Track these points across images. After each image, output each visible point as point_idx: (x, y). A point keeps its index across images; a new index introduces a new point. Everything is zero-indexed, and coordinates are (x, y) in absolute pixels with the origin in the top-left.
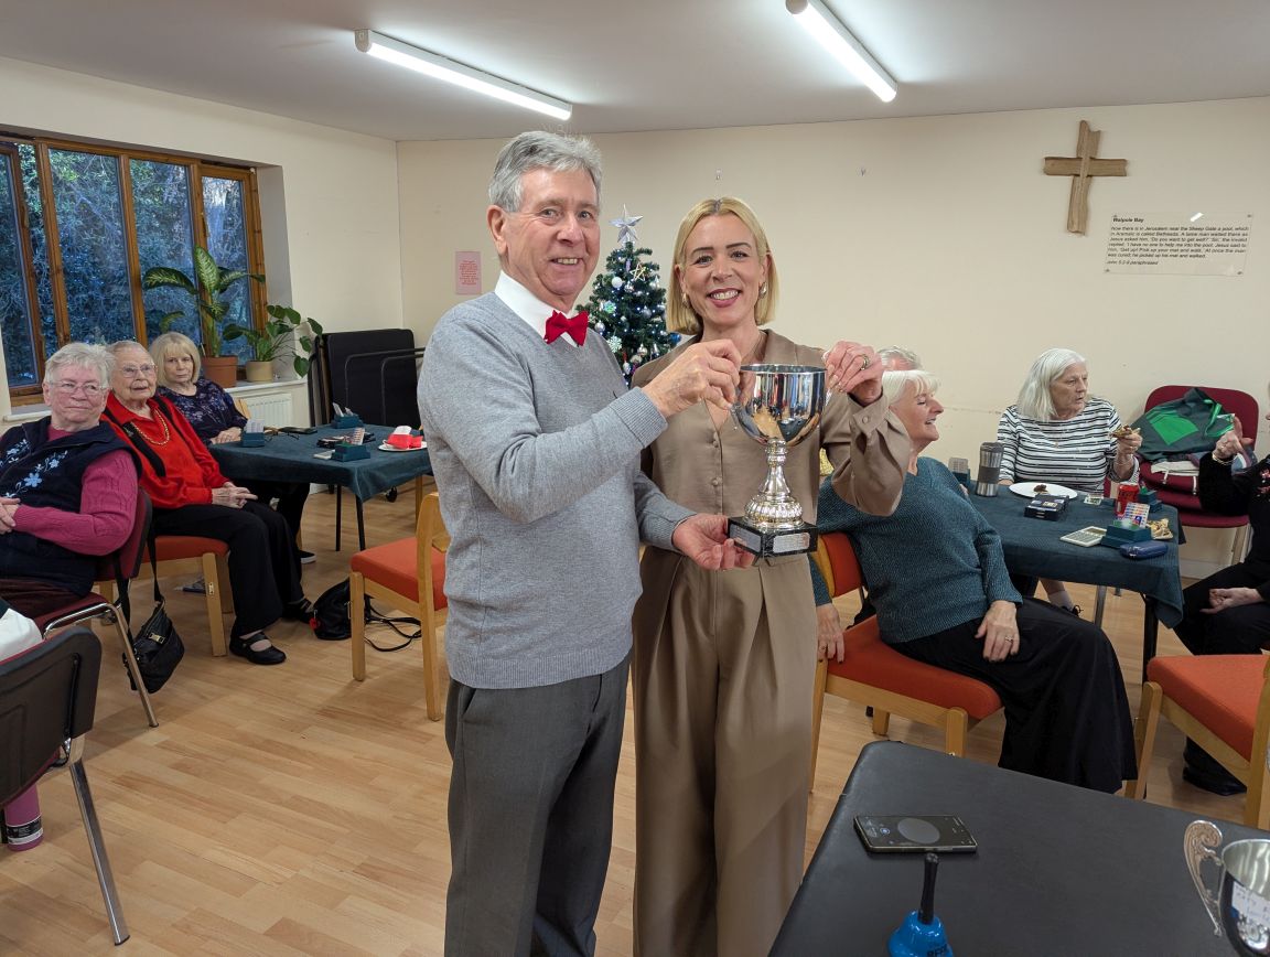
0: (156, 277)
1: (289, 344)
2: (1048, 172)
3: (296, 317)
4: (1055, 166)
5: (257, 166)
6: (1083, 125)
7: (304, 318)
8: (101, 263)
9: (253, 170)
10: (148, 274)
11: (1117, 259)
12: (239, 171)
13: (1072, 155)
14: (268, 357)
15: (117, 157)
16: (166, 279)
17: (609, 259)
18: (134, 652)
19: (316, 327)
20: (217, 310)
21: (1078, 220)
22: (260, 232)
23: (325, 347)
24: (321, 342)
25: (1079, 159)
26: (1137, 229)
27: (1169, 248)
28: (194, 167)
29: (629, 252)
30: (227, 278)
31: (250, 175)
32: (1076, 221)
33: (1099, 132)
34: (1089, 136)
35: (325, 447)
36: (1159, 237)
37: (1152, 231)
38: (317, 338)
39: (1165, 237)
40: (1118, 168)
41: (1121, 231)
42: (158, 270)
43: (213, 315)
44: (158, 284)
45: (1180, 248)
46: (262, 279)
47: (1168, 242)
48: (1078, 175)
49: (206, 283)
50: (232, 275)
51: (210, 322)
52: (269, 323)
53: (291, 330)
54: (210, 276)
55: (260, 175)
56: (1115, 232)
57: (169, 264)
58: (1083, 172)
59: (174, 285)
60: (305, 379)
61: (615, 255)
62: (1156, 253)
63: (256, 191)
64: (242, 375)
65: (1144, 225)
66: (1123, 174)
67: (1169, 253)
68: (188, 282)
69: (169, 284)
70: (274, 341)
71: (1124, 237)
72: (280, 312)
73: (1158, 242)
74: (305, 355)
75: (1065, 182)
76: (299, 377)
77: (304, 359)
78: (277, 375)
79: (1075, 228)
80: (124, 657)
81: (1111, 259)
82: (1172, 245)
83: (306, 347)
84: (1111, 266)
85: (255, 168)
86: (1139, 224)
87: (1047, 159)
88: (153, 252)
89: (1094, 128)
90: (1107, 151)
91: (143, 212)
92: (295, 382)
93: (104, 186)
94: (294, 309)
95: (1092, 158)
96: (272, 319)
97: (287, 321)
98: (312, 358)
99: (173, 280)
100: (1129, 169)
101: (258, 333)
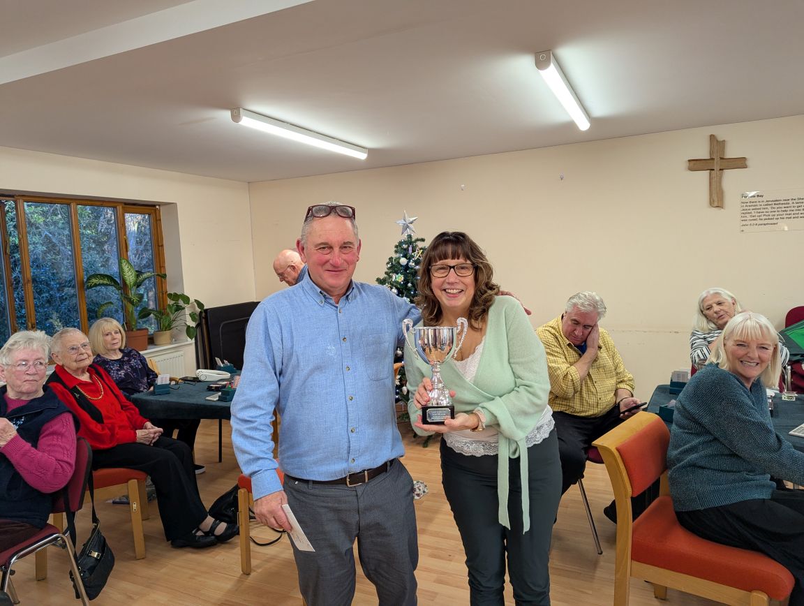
0: (94, 281)
1: (182, 317)
2: (691, 169)
3: (186, 300)
4: (695, 165)
5: (160, 204)
6: (712, 137)
7: (192, 300)
8: (57, 273)
9: (157, 207)
10: (89, 279)
11: (748, 223)
12: (149, 208)
13: (707, 156)
14: (169, 327)
15: (69, 204)
16: (101, 281)
17: (396, 247)
18: (79, 569)
19: (200, 305)
20: (135, 299)
21: (716, 198)
22: (162, 246)
23: (206, 318)
24: (203, 315)
25: (712, 159)
26: (759, 202)
27: (785, 213)
28: (120, 208)
29: (410, 241)
30: (141, 278)
31: (156, 210)
32: (716, 199)
33: (724, 141)
34: (716, 144)
35: (213, 390)
36: (776, 206)
37: (770, 203)
38: (201, 312)
39: (781, 206)
40: (740, 163)
41: (748, 204)
42: (95, 276)
43: (132, 303)
44: (96, 285)
45: (793, 212)
46: (164, 276)
47: (784, 209)
48: (713, 170)
49: (128, 282)
50: (145, 276)
51: (130, 307)
52: (169, 305)
53: (184, 308)
54: (130, 277)
55: (163, 210)
56: (745, 205)
57: (102, 271)
58: (716, 167)
59: (107, 285)
60: (193, 341)
61: (401, 243)
62: (776, 217)
63: (160, 220)
64: (152, 341)
65: (764, 199)
66: (745, 167)
67: (785, 216)
68: (115, 282)
69: (103, 284)
70: (172, 317)
71: (751, 208)
72: (176, 297)
73: (776, 210)
74: (193, 324)
75: (704, 175)
76: (189, 339)
77: (193, 327)
78: (174, 339)
79: (716, 204)
80: (71, 574)
81: (744, 223)
82: (786, 211)
83: (193, 319)
84: (743, 228)
85: (159, 205)
86: (760, 199)
87: (689, 161)
88: (92, 264)
89: (720, 138)
90: (731, 153)
91: (85, 239)
92: (186, 343)
93: (60, 225)
94: (185, 294)
95: (721, 158)
96: (170, 302)
97: (181, 303)
98: (197, 326)
99: (106, 282)
100: (748, 163)
101: (161, 312)
